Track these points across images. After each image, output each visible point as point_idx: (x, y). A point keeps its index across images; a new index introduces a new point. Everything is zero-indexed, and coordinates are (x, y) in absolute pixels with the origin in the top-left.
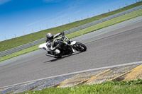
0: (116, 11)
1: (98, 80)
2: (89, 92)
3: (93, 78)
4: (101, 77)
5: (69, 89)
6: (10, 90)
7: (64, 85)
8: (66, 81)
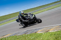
1: (54, 30)
3: (52, 29)
4: (55, 29)
5: (42, 34)
6: (16, 34)
7: (39, 32)
8: (40, 30)
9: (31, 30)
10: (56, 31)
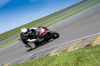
2: (70, 55)
4: (76, 46)
5: (56, 55)
6: (17, 61)
7: (53, 54)
8: (54, 51)
9: (40, 52)
10: (77, 49)
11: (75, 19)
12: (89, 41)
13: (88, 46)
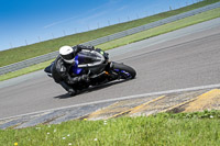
0: (181, 10)
1: (146, 111)
2: (130, 127)
11: (162, 44)
12: (180, 101)
13: (176, 110)
